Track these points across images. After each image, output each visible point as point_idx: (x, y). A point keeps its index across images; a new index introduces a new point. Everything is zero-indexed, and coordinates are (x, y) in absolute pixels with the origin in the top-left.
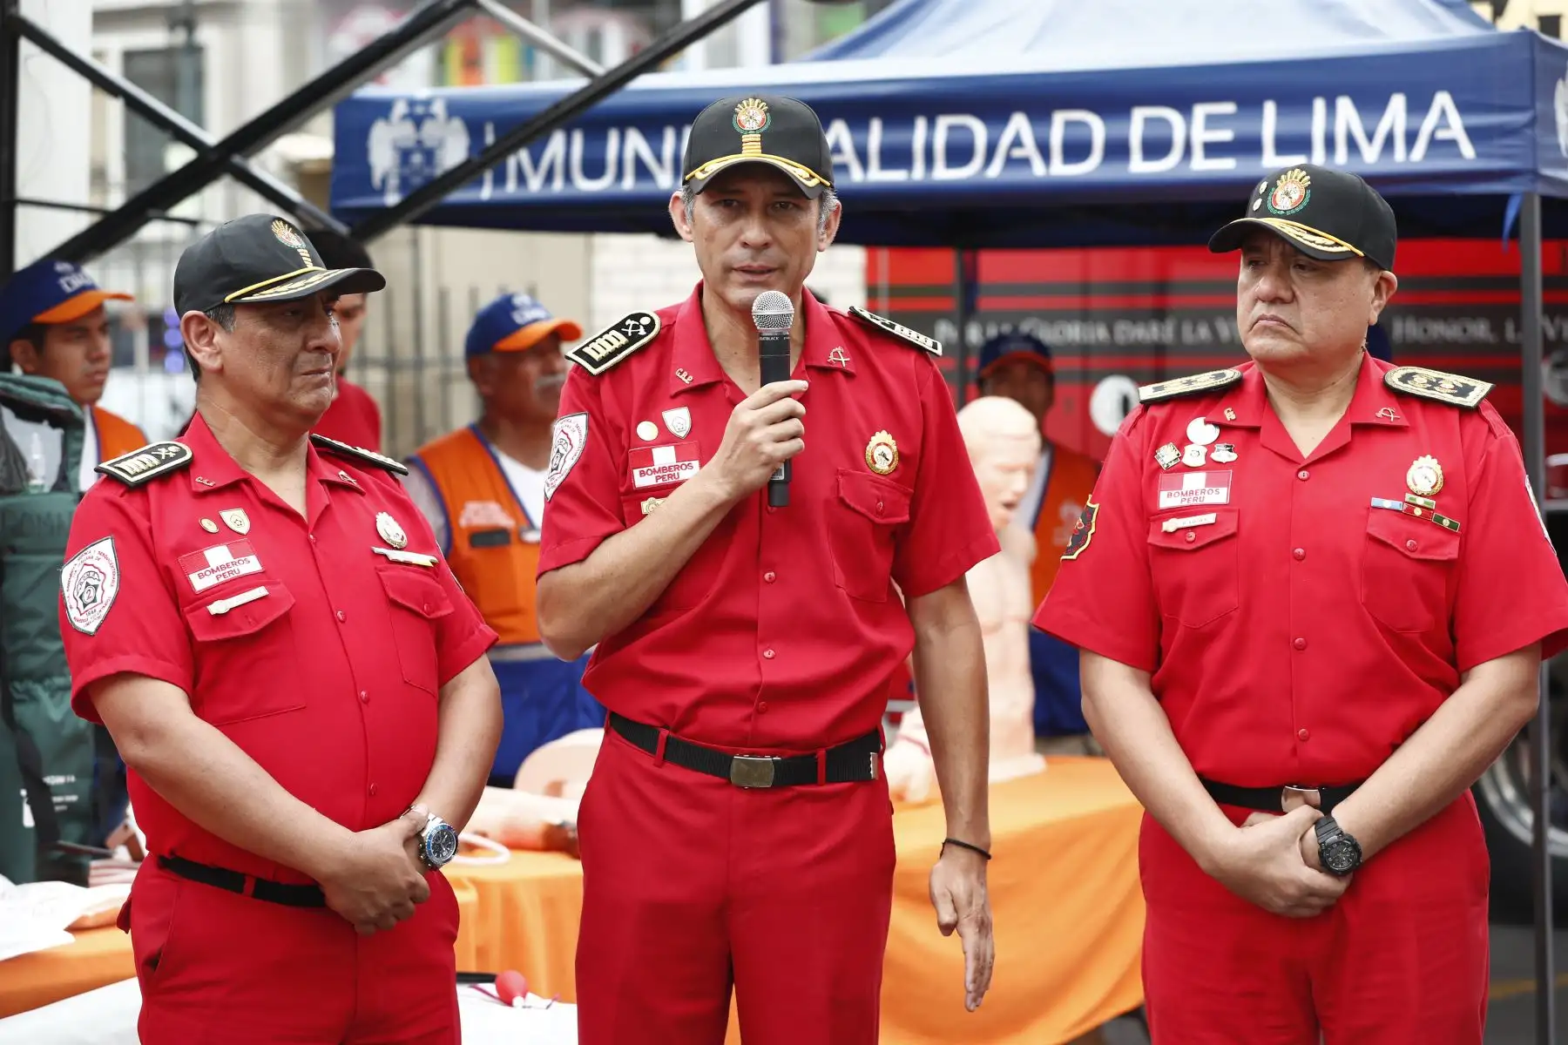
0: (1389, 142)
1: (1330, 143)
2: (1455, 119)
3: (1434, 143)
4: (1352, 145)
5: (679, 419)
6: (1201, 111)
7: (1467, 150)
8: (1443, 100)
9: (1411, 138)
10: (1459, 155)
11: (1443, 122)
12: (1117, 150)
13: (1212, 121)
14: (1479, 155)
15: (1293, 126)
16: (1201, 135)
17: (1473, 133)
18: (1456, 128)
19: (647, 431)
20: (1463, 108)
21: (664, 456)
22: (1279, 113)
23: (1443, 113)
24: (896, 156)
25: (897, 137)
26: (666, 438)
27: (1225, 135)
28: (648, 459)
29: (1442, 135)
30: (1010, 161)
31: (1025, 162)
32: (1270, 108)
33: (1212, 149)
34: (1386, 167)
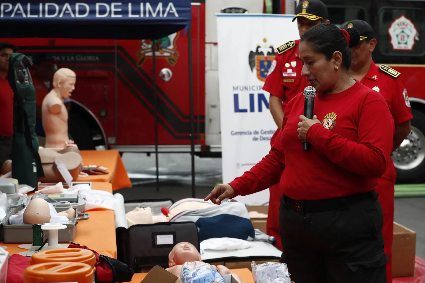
0: (159, 13)
1: (145, 13)
2: (174, 9)
3: (169, 13)
4: (150, 13)
5: (294, 64)
6: (113, 5)
7: (177, 15)
8: (171, 4)
9: (164, 12)
10: (175, 16)
11: (171, 9)
12: (93, 12)
13: (116, 7)
14: (179, 16)
15: (136, 8)
16: (113, 9)
17: (178, 12)
18: (174, 10)
19: (287, 65)
20: (175, 6)
21: (290, 71)
22: (132, 6)
23: (171, 7)
24: (35, 11)
25: (35, 7)
26: (291, 67)
27: (120, 10)
28: (286, 71)
29: (171, 12)
30: (65, 13)
31: (69, 14)
32: (130, 5)
33: (116, 13)
34: (158, 18)
